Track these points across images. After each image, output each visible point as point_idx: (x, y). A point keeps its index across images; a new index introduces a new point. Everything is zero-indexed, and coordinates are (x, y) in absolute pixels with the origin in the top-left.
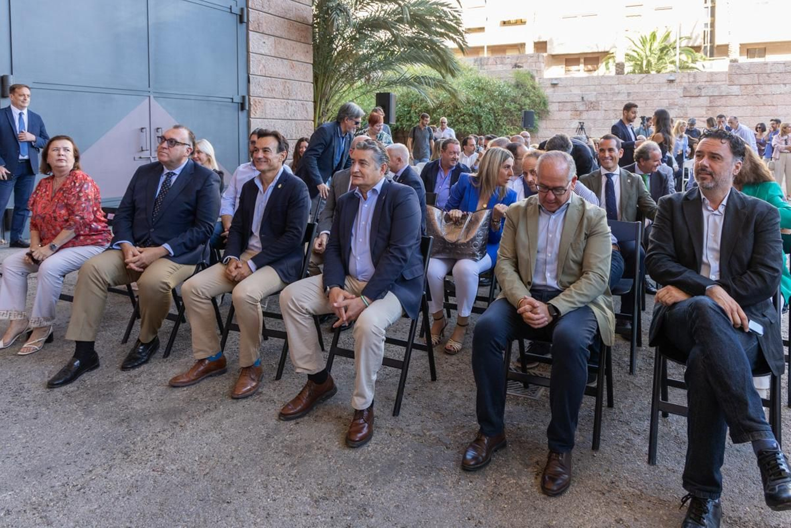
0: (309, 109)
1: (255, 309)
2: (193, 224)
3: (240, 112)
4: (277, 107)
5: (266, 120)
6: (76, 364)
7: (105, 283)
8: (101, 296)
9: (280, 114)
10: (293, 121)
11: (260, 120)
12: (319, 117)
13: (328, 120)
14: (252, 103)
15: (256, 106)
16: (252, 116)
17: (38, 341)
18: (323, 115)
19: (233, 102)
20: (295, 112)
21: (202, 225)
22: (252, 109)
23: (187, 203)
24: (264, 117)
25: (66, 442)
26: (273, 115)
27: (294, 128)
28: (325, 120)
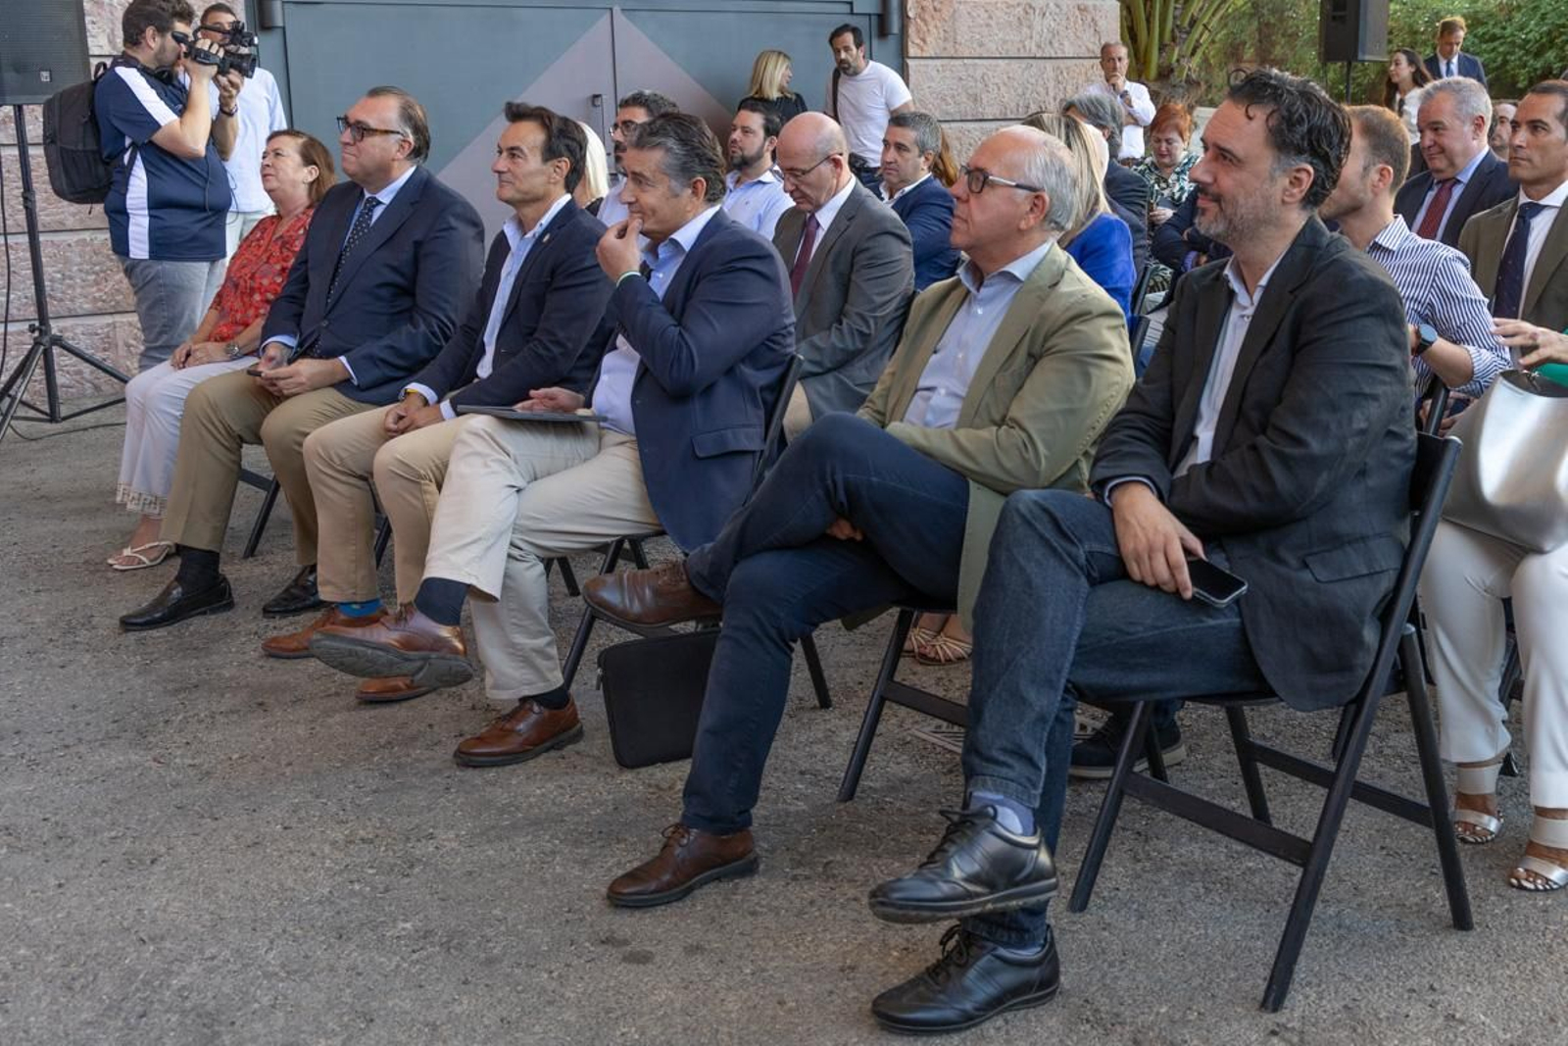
0: (1102, 23)
1: (419, 495)
2: (408, 315)
3: (875, 42)
4: (993, 23)
5: (959, 62)
6: (175, 592)
7: (228, 433)
8: (224, 459)
9: (1005, 42)
10: (1049, 64)
11: (938, 62)
12: (1162, 48)
13: (1193, 54)
14: (911, 14)
15: (924, 20)
16: (912, 51)
17: (151, 548)
18: (1174, 39)
19: (852, 13)
20: (1055, 33)
21: (424, 320)
22: (912, 30)
23: (394, 269)
24: (952, 53)
25: (71, 704)
26: (981, 45)
27: (1051, 84)
28: (1181, 56)
